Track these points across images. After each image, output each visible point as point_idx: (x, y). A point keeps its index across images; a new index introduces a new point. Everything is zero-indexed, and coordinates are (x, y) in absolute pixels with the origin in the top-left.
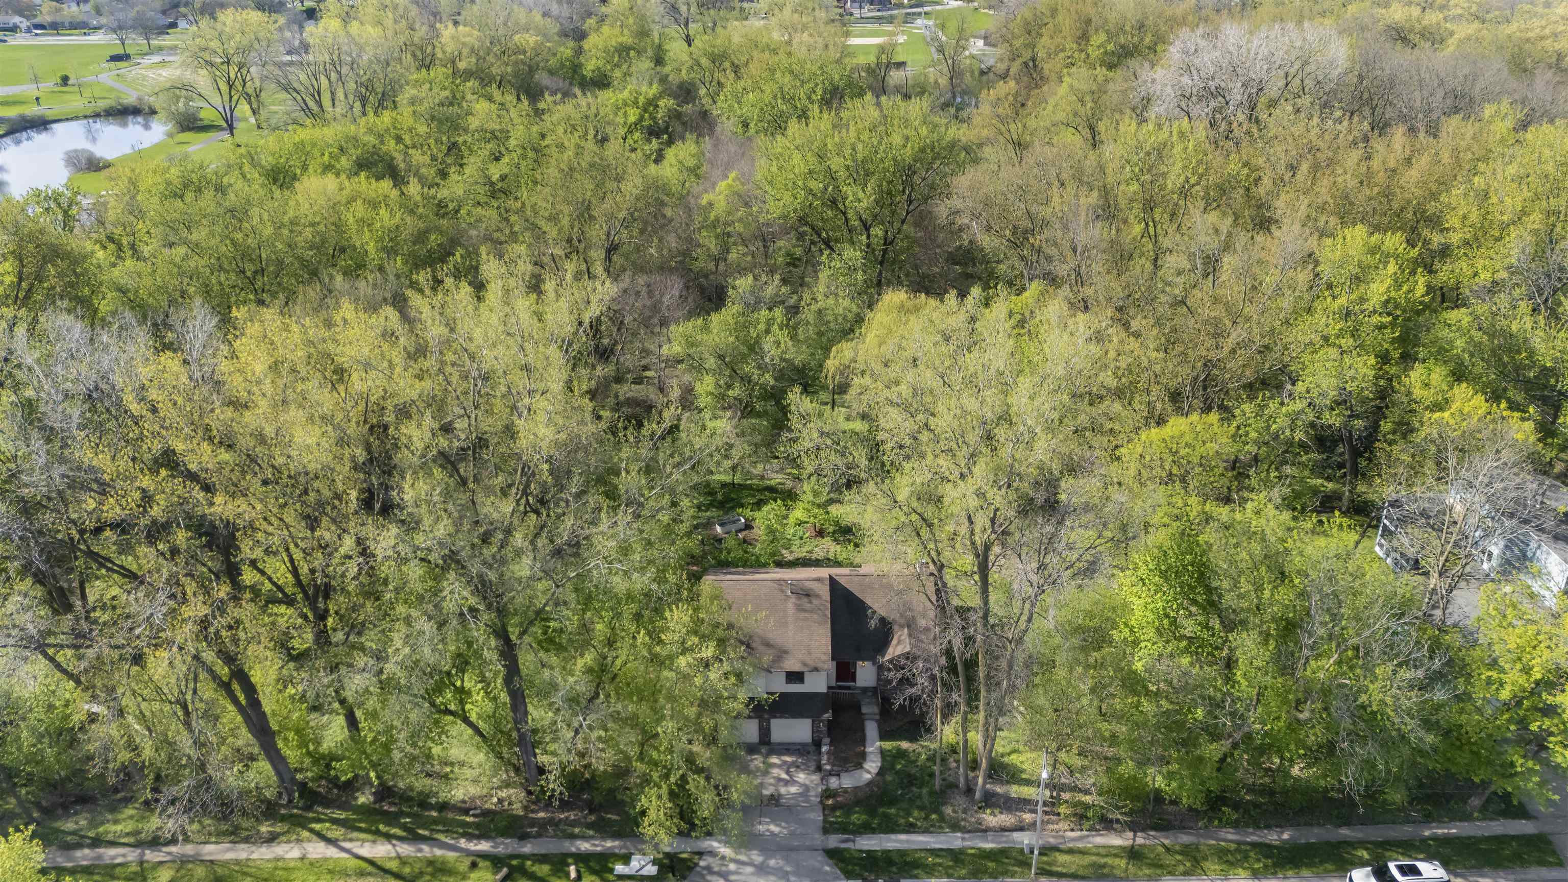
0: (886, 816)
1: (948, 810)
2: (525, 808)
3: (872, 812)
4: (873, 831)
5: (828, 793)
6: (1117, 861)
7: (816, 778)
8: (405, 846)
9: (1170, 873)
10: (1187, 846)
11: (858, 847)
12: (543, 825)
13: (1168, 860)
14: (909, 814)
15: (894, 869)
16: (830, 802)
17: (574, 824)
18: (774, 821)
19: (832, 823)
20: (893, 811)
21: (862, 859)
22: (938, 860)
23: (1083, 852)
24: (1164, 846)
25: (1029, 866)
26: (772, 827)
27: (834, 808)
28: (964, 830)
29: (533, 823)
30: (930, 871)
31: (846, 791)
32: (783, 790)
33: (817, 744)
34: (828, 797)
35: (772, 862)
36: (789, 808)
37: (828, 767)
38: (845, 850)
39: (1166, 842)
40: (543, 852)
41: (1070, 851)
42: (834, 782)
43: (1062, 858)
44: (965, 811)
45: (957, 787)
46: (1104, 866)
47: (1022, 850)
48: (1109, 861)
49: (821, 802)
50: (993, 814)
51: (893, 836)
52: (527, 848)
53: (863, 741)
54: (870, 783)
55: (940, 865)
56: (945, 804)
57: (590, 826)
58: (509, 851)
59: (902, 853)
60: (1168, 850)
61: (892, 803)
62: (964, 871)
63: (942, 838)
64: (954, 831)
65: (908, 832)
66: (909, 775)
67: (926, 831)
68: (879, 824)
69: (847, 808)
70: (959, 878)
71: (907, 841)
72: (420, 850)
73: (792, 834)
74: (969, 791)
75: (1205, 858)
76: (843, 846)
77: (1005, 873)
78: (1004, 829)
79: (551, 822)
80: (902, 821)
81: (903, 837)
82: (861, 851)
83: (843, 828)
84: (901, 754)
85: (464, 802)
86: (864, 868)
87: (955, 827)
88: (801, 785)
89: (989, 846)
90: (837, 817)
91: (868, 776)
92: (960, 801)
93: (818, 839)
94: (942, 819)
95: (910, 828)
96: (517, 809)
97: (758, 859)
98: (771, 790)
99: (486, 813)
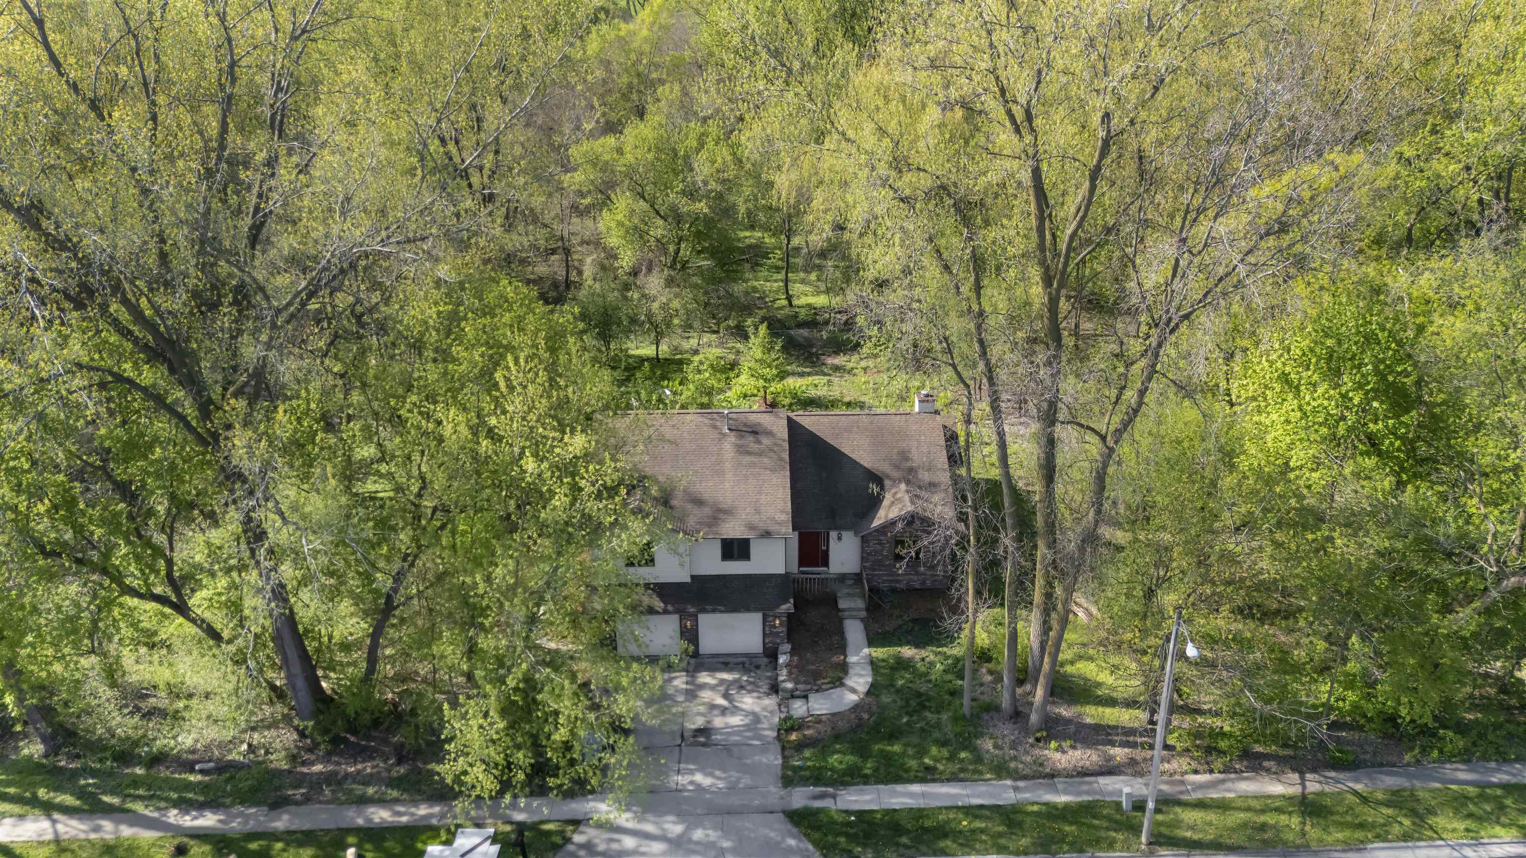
0: (887, 758)
1: (987, 745)
2: (293, 758)
3: (863, 751)
4: (866, 780)
5: (789, 725)
6: (1283, 819)
7: (770, 702)
8: (74, 823)
9: (1378, 837)
10: (1396, 793)
11: (842, 804)
12: (316, 784)
13: (1370, 815)
14: (922, 752)
15: (904, 840)
16: (793, 737)
17: (367, 781)
18: (702, 769)
19: (795, 769)
20: (897, 748)
21: (849, 824)
22: (979, 824)
23: (1223, 806)
24: (1355, 793)
25: (1136, 830)
26: (699, 778)
27: (800, 747)
28: (1018, 776)
29: (300, 780)
30: (968, 841)
31: (818, 720)
32: (718, 722)
33: (771, 654)
34: (791, 729)
35: (698, 834)
36: (727, 748)
37: (789, 685)
38: (819, 811)
39: (1359, 787)
40: (307, 826)
41: (1200, 805)
42: (799, 708)
43: (1190, 816)
44: (1014, 745)
45: (997, 709)
46: (1263, 827)
47: (1118, 804)
48: (1269, 819)
49: (779, 738)
50: (1060, 749)
51: (899, 788)
52: (282, 822)
53: (842, 648)
54: (856, 708)
55: (982, 831)
56: (981, 735)
57: (393, 783)
58: (251, 825)
59: (918, 814)
60: (1365, 800)
61: (892, 737)
62: (1025, 842)
63: (982, 788)
64: (1000, 777)
65: (923, 780)
66: (919, 695)
67: (953, 778)
68: (876, 770)
69: (821, 745)
70: (1017, 853)
71: (924, 795)
72: (98, 829)
73: (732, 788)
74: (1018, 715)
75: (1431, 812)
76: (818, 804)
77: (1097, 843)
78: (1084, 773)
79: (329, 779)
80: (913, 763)
81: (916, 788)
82: (848, 812)
83: (816, 778)
84: (902, 664)
85: (193, 752)
86: (852, 838)
87: (1001, 770)
88: (748, 713)
89: (1062, 799)
90: (807, 758)
91: (854, 698)
92: (1007, 731)
93: (774, 793)
94: (978, 759)
95: (928, 775)
96: (279, 761)
97: (675, 829)
98: (700, 722)
99: (224, 768)
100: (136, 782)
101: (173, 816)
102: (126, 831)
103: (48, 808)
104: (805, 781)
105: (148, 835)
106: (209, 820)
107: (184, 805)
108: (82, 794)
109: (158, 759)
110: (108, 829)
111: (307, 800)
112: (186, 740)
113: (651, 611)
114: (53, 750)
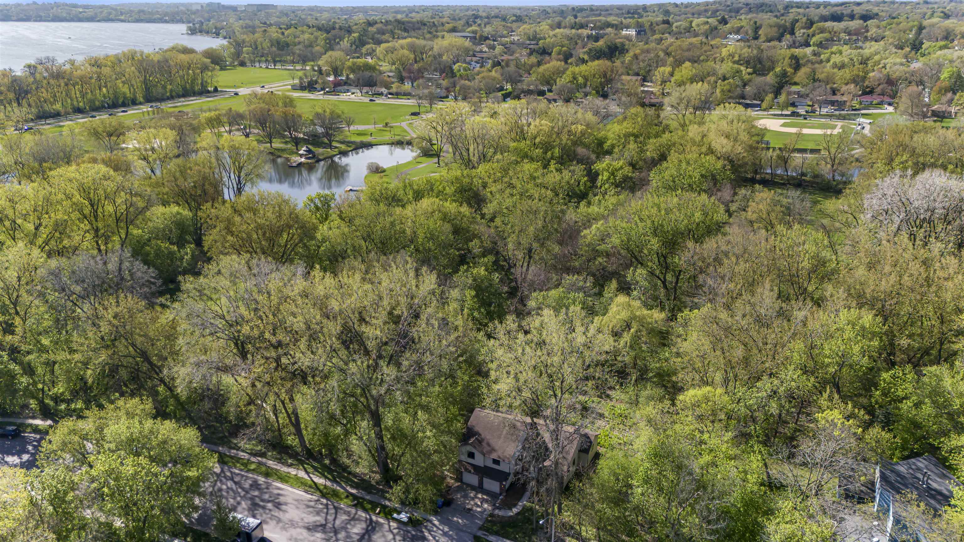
2: (377, 483)
3: (503, 528)
4: (499, 535)
7: (491, 508)
8: (329, 482)
11: (488, 539)
12: (379, 490)
14: (517, 534)
16: (490, 518)
18: (462, 518)
19: (485, 526)
20: (512, 530)
26: (460, 520)
27: (490, 521)
29: (376, 489)
31: (499, 516)
32: (475, 508)
33: (499, 495)
34: (491, 516)
35: (451, 533)
36: (472, 515)
37: (498, 505)
38: (482, 538)
40: (372, 500)
42: (497, 512)
44: (541, 540)
45: (543, 529)
49: (486, 518)
52: (368, 497)
53: (519, 500)
54: (510, 517)
56: (534, 534)
58: (361, 496)
61: (514, 527)
65: (512, 540)
66: (529, 519)
68: (503, 533)
69: (495, 523)
73: (466, 525)
74: (547, 532)
76: (483, 536)
79: (382, 491)
81: (508, 541)
83: (487, 530)
84: (531, 510)
85: (358, 474)
88: (483, 509)
90: (489, 525)
91: (511, 514)
92: (542, 535)
93: (475, 531)
94: (530, 540)
96: (373, 482)
97: (446, 529)
98: (469, 507)
99: (363, 480)
100: (344, 477)
101: (348, 488)
102: (338, 488)
103: (326, 478)
104: (484, 530)
105: (342, 490)
106: (354, 491)
107: (352, 487)
108: (333, 476)
109: (350, 473)
110: (335, 486)
111: (375, 494)
112: (358, 470)
113: (470, 472)
114: (331, 464)
